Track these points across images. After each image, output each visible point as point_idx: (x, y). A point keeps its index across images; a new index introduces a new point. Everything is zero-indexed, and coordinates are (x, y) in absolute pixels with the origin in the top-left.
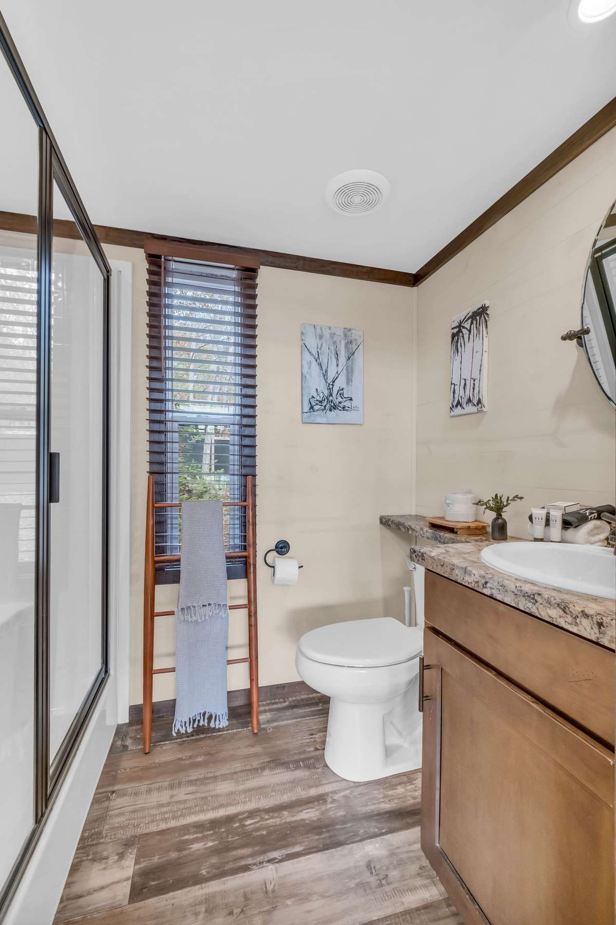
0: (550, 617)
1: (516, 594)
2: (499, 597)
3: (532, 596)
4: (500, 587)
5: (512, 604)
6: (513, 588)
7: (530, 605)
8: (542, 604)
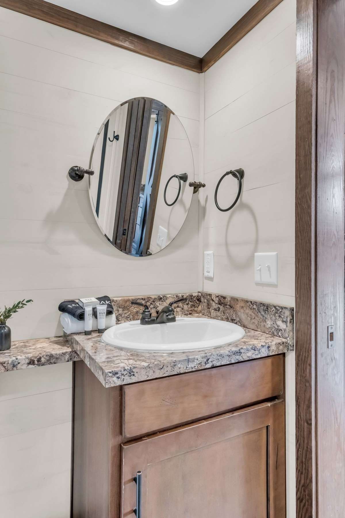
0: (248, 357)
1: (229, 356)
2: (218, 364)
3: (239, 351)
4: (219, 357)
5: (227, 363)
6: (227, 353)
7: (237, 357)
8: (244, 353)
